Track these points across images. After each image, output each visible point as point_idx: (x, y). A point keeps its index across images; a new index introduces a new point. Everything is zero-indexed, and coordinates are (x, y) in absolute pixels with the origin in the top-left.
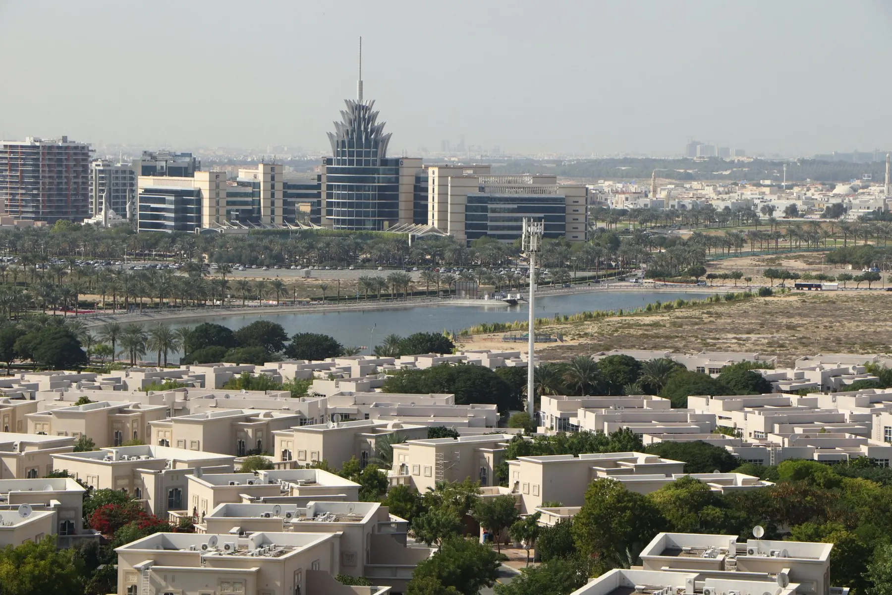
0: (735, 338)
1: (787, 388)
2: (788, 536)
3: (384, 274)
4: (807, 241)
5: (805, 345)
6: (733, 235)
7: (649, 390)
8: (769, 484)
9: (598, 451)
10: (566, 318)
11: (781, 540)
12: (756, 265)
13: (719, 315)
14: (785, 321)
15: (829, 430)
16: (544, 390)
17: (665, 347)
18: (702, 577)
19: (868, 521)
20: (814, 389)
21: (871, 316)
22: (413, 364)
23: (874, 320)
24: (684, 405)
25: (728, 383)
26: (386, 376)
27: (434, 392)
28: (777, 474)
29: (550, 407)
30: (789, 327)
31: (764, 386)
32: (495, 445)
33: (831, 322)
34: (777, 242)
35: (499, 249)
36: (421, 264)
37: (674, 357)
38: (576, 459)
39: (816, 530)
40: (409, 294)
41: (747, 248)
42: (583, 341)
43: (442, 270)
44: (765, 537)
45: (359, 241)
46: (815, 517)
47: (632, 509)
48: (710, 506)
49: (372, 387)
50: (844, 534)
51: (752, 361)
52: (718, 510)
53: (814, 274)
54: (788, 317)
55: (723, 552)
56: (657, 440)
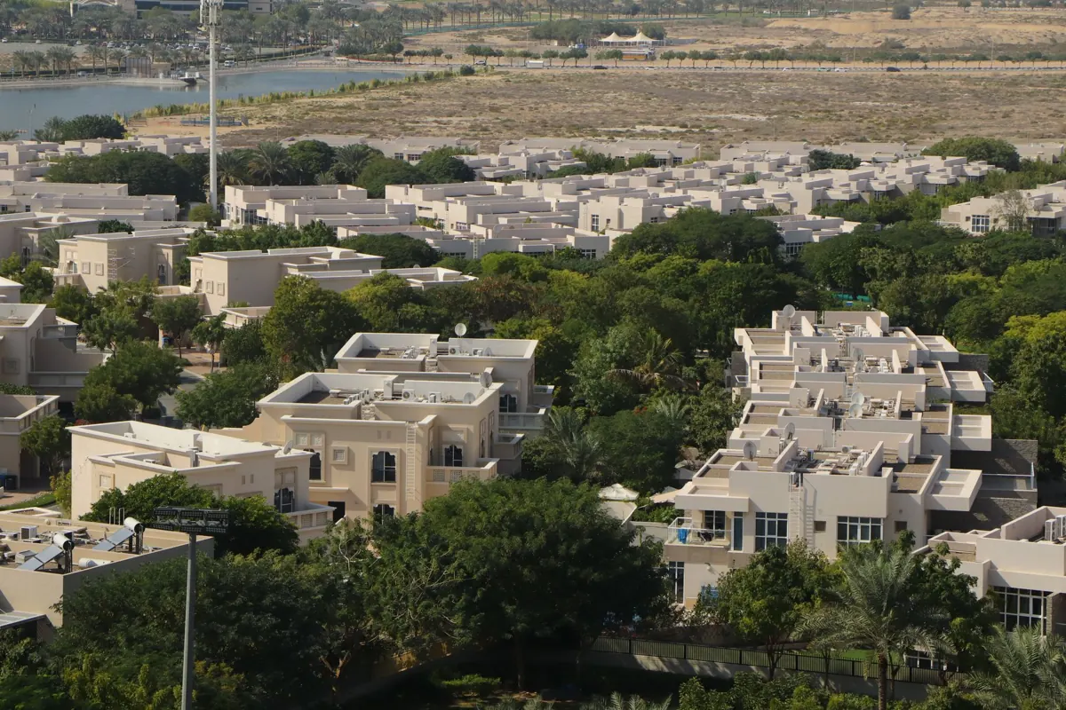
0: (436, 121)
1: (490, 175)
2: (492, 333)
3: (42, 48)
4: (510, 15)
5: (510, 128)
6: (431, 8)
7: (343, 179)
8: (472, 278)
9: (288, 246)
10: (251, 100)
11: (484, 337)
12: (457, 42)
13: (418, 97)
14: (488, 102)
15: (535, 221)
16: (228, 179)
17: (360, 132)
18: (401, 378)
19: (574, 316)
20: (518, 176)
21: (578, 96)
22: (80, 150)
23: (581, 101)
24: (382, 195)
25: (428, 170)
26: (48, 164)
27: (103, 182)
28: (480, 268)
29: (235, 198)
30: (493, 109)
31: (466, 173)
32: (175, 240)
33: (536, 103)
34: (479, 16)
35: (175, 21)
36: (84, 37)
37: (371, 143)
38: (264, 255)
39: (521, 326)
40: (72, 72)
41: (447, 22)
42: (270, 125)
43: (109, 45)
44: (467, 336)
45: (12, 9)
46: (519, 313)
47: (326, 308)
48: (410, 304)
49: (33, 175)
50: (550, 329)
51: (454, 146)
52: (418, 307)
53: (518, 50)
54: (491, 98)
55: (423, 352)
56: (353, 233)
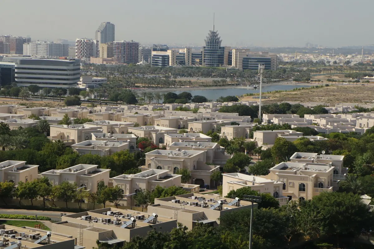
0: (318, 98)
1: (332, 112)
2: (332, 153)
3: (219, 79)
4: (339, 71)
5: (338, 100)
6: (318, 69)
7: (293, 112)
8: (327, 139)
9: (279, 129)
10: (270, 92)
11: (330, 154)
12: (324, 78)
13: (314, 92)
14: (332, 93)
15: (344, 124)
16: (264, 112)
17: (298, 101)
18: (307, 164)
19: (354, 149)
20: (340, 113)
21: (357, 92)
22: (227, 104)
23: (358, 94)
24: (303, 117)
25: (316, 111)
26: (219, 108)
27: (233, 112)
28: (329, 136)
29: (265, 117)
30: (334, 95)
31: (326, 112)
32: (250, 127)
33: (346, 94)
34: (331, 71)
35: (252, 72)
36: (230, 76)
37: (301, 103)
38: (272, 132)
39: (340, 152)
40: (226, 85)
41: (322, 73)
42: (275, 98)
43: (236, 78)
44: (325, 154)
45: (213, 70)
46: (339, 148)
47: (288, 146)
48: (310, 145)
49: (216, 111)
50: (348, 153)
51: (323, 105)
52: (312, 146)
53: (341, 80)
54: (333, 92)
55: (313, 158)
56: (295, 127)
